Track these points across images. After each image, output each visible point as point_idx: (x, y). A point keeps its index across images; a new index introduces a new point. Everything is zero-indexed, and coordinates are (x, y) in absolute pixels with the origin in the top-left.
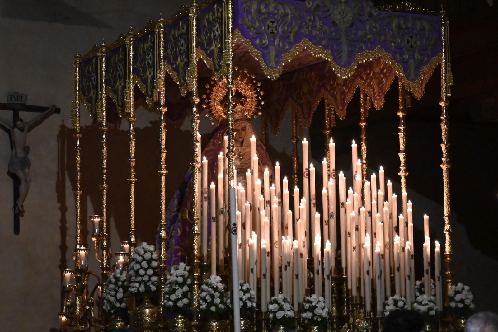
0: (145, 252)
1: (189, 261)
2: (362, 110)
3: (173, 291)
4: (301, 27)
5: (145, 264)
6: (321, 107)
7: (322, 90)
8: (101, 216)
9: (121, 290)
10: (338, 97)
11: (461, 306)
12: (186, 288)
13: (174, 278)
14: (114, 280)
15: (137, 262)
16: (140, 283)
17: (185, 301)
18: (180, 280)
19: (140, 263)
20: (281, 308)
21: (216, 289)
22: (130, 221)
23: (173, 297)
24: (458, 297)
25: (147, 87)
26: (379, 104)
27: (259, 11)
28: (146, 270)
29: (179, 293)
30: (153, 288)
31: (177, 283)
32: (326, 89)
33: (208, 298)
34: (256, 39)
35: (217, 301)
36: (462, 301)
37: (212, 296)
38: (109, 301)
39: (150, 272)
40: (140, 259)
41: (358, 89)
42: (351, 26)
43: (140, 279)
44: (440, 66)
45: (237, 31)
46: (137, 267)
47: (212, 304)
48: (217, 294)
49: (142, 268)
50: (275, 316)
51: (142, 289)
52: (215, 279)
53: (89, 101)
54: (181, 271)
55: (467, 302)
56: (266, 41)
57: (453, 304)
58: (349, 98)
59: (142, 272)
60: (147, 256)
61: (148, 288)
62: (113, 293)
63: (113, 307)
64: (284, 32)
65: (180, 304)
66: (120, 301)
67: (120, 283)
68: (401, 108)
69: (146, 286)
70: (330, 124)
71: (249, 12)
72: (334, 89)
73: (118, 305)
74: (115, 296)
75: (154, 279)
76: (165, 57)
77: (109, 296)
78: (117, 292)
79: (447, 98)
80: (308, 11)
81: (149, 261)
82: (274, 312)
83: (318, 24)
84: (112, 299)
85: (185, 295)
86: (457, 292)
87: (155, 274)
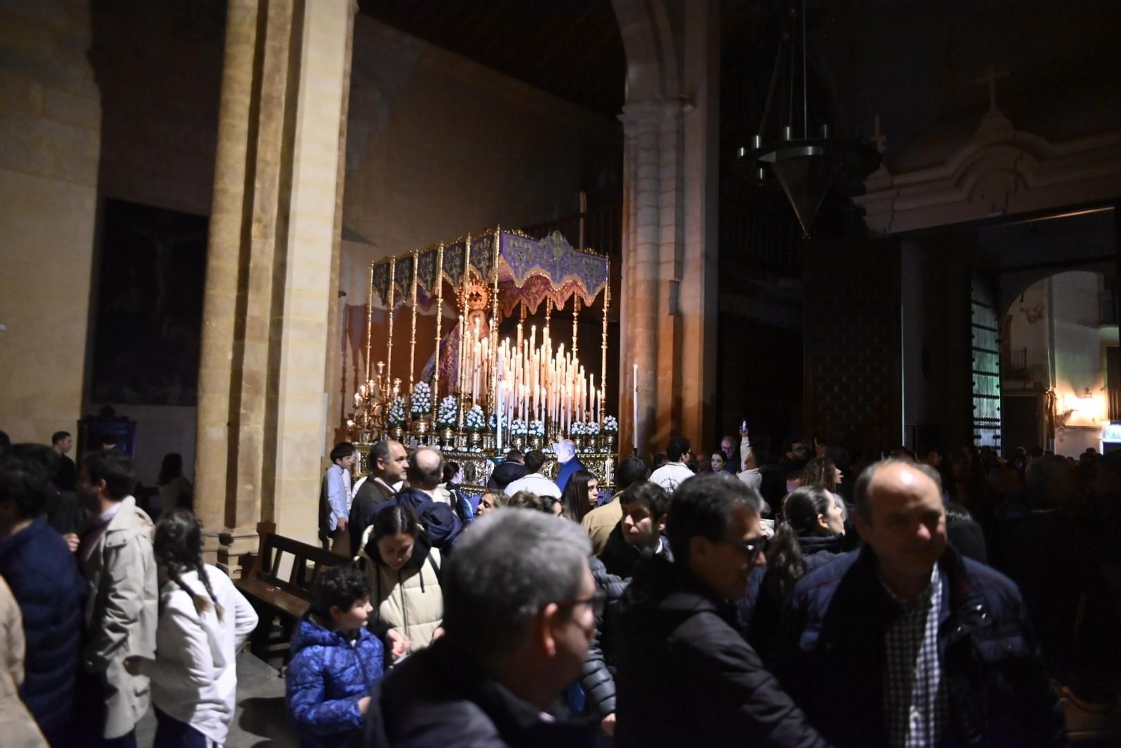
0: (423, 387)
1: (457, 394)
2: (548, 310)
3: (446, 413)
4: (535, 257)
5: (423, 395)
6: (519, 305)
7: (521, 296)
8: (385, 362)
9: (401, 409)
10: (532, 301)
11: (611, 429)
12: (454, 412)
13: (446, 405)
14: (397, 404)
15: (417, 393)
16: (419, 406)
17: (453, 420)
18: (450, 407)
19: (420, 394)
20: (520, 428)
21: (478, 414)
22: (410, 368)
23: (446, 417)
24: (610, 424)
25: (427, 285)
26: (560, 307)
27: (514, 245)
28: (423, 398)
29: (450, 414)
30: (427, 410)
31: (448, 408)
32: (523, 295)
33: (474, 420)
34: (511, 262)
35: (479, 421)
36: (612, 426)
37: (476, 418)
38: (393, 416)
39: (426, 400)
40: (420, 392)
41: (546, 297)
42: (562, 259)
43: (419, 404)
44: (604, 289)
45: (502, 257)
46: (418, 396)
47: (475, 423)
48: (479, 417)
49: (421, 397)
50: (516, 433)
51: (421, 410)
52: (478, 408)
53: (380, 291)
54: (450, 401)
55: (615, 427)
56: (517, 264)
57: (606, 428)
58: (539, 301)
59: (421, 400)
60: (424, 390)
61: (424, 410)
62: (396, 411)
63: (396, 419)
64: (527, 259)
65: (450, 421)
66: (401, 416)
67: (401, 406)
68: (575, 310)
69: (423, 408)
70: (524, 315)
71: (509, 246)
72: (529, 295)
73: (399, 419)
74: (398, 413)
75: (428, 404)
76: (443, 268)
77: (393, 413)
78: (399, 410)
79: (607, 307)
80: (540, 248)
81: (425, 394)
82: (516, 430)
83: (545, 257)
84: (396, 415)
85: (453, 416)
86: (609, 421)
87: (429, 401)
